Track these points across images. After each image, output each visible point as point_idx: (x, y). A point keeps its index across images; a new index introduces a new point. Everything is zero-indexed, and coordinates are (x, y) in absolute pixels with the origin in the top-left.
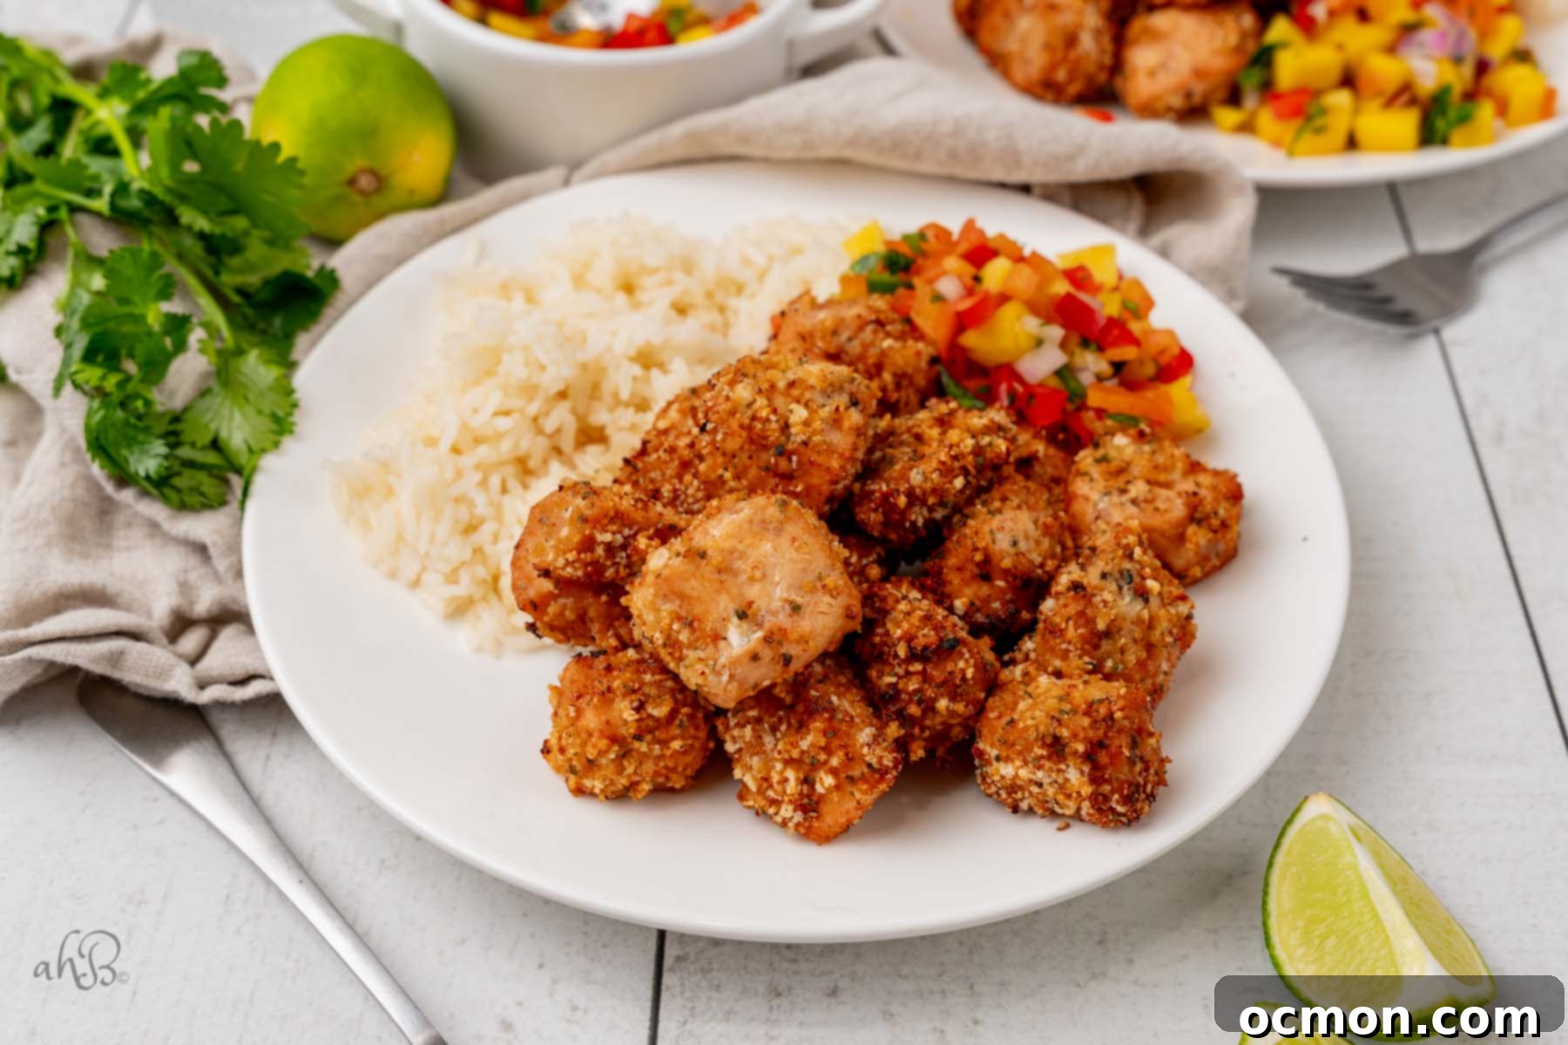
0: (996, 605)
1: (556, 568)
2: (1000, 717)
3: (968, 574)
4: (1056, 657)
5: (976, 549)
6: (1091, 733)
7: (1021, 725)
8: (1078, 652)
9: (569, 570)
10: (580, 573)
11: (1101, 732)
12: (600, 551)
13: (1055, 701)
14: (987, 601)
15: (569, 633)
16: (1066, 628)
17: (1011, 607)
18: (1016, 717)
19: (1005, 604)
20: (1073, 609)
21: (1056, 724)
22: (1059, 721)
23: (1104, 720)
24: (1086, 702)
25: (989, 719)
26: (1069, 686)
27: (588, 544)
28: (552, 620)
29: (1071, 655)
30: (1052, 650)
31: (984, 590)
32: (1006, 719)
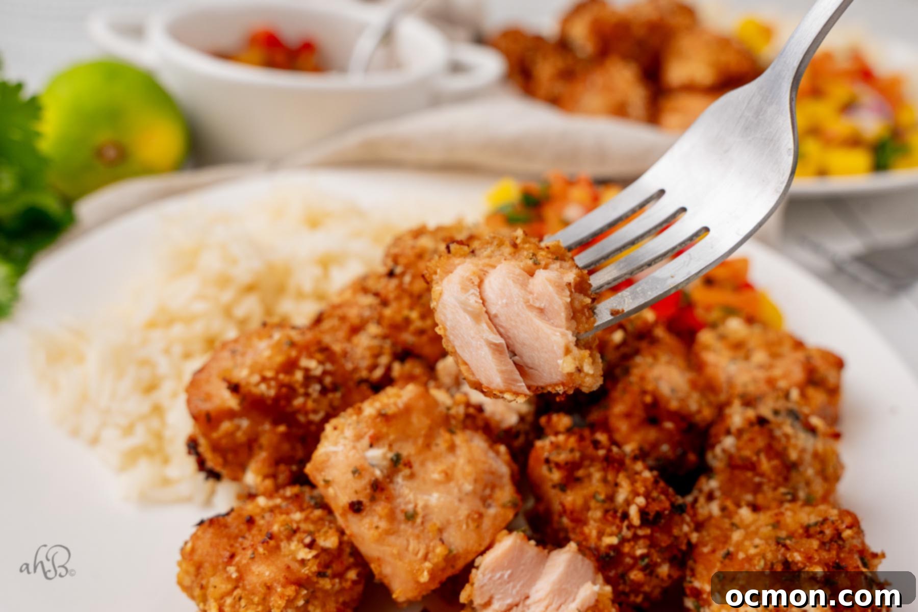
0: (665, 448)
1: (248, 384)
2: (713, 551)
3: (635, 421)
4: (747, 492)
5: (644, 392)
6: (825, 555)
7: (741, 556)
8: (772, 484)
9: (263, 387)
10: (272, 393)
11: (834, 553)
12: (299, 376)
13: (770, 528)
14: (655, 445)
15: (230, 456)
16: (759, 461)
17: (679, 451)
18: (732, 549)
19: (674, 446)
20: (761, 442)
21: (783, 550)
22: (785, 546)
23: (832, 540)
24: (802, 526)
25: (702, 554)
26: (776, 515)
27: (290, 366)
28: (220, 438)
29: (765, 488)
30: (743, 485)
31: (652, 434)
32: (720, 553)
